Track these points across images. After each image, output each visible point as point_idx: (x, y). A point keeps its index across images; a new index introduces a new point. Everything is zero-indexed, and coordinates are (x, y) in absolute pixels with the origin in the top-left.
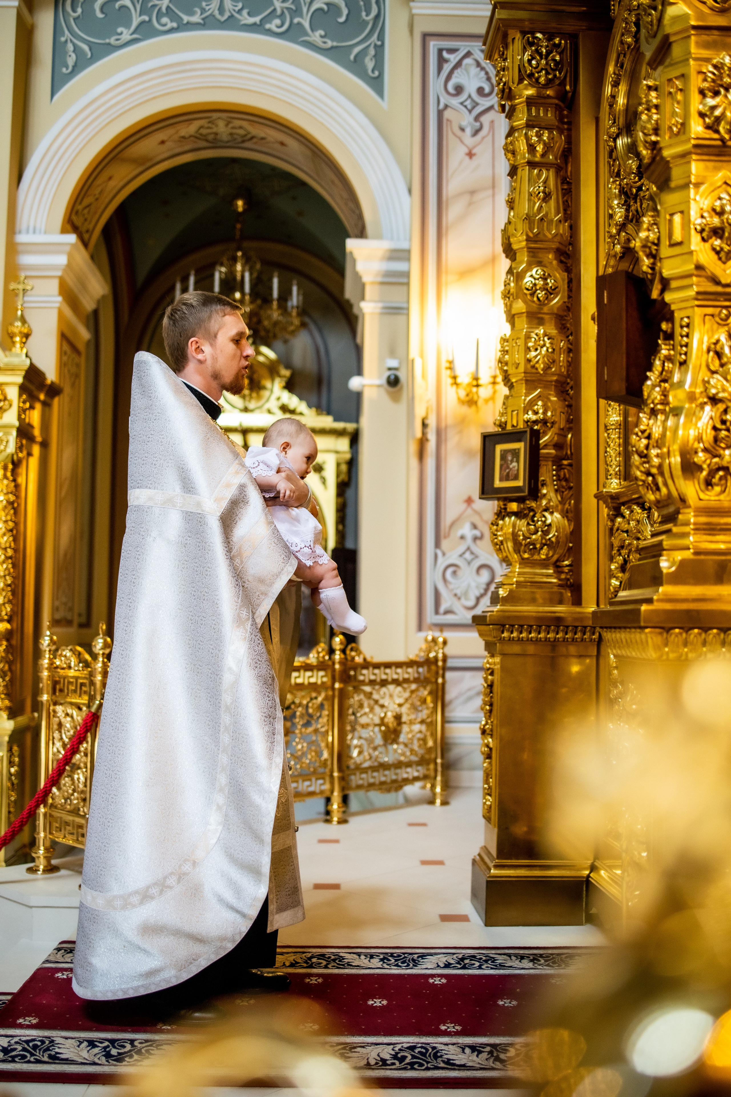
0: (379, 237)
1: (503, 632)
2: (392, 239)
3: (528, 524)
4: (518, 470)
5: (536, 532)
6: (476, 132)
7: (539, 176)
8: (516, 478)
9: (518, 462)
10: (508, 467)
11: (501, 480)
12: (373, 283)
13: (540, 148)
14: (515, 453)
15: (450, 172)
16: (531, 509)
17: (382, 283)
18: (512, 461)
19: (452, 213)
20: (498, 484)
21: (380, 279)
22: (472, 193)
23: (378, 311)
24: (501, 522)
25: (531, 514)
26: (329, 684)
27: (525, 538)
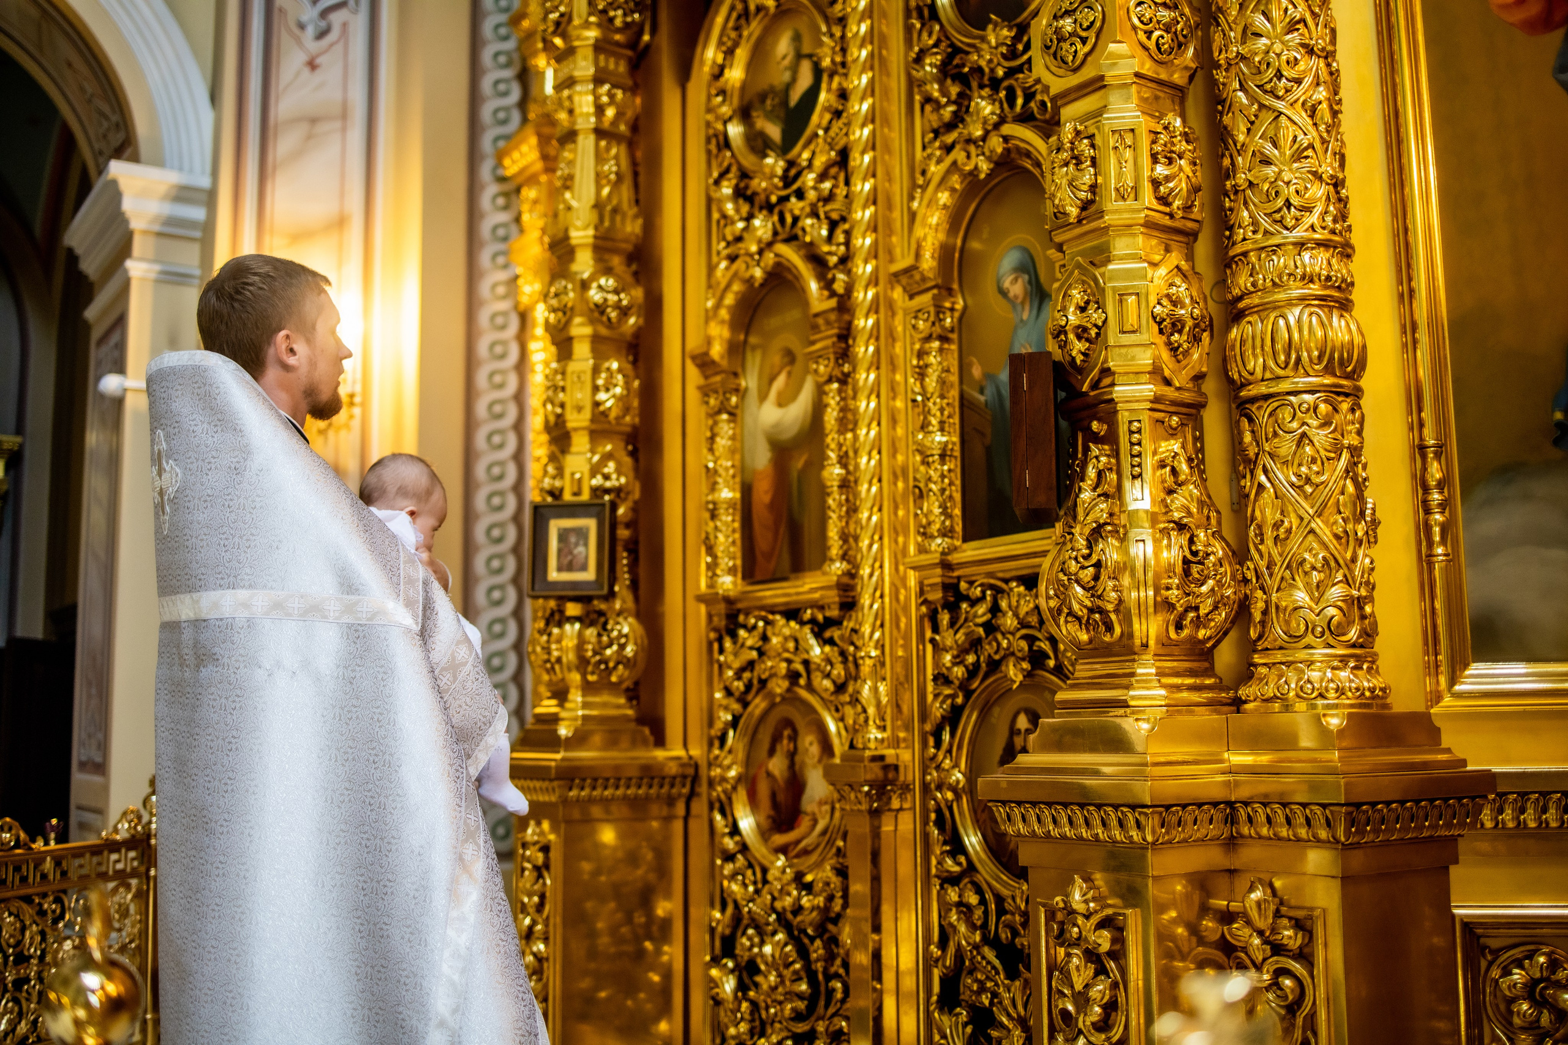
0: (159, 162)
1: (570, 789)
2: (181, 169)
3: (599, 635)
4: (587, 558)
5: (610, 645)
6: (321, 35)
7: (608, 149)
8: (584, 568)
9: (586, 545)
10: (571, 553)
11: (560, 569)
12: (145, 232)
13: (610, 112)
14: (582, 533)
15: (282, 85)
16: (601, 613)
17: (159, 234)
18: (577, 545)
19: (283, 145)
20: (553, 575)
21: (157, 228)
22: (314, 121)
23: (153, 276)
24: (556, 631)
25: (602, 619)
26: (143, 869)
27: (595, 653)
